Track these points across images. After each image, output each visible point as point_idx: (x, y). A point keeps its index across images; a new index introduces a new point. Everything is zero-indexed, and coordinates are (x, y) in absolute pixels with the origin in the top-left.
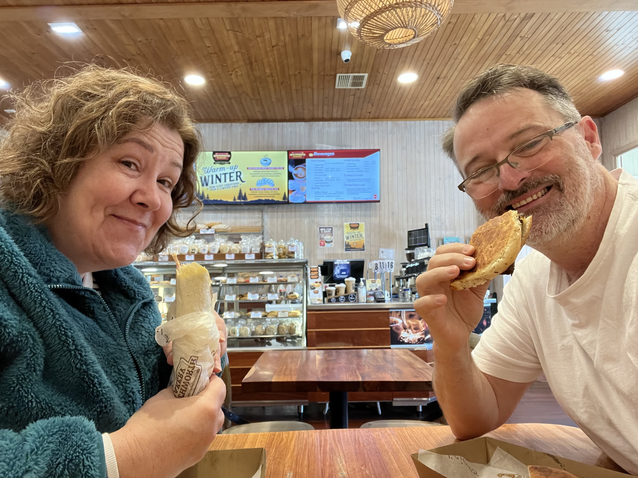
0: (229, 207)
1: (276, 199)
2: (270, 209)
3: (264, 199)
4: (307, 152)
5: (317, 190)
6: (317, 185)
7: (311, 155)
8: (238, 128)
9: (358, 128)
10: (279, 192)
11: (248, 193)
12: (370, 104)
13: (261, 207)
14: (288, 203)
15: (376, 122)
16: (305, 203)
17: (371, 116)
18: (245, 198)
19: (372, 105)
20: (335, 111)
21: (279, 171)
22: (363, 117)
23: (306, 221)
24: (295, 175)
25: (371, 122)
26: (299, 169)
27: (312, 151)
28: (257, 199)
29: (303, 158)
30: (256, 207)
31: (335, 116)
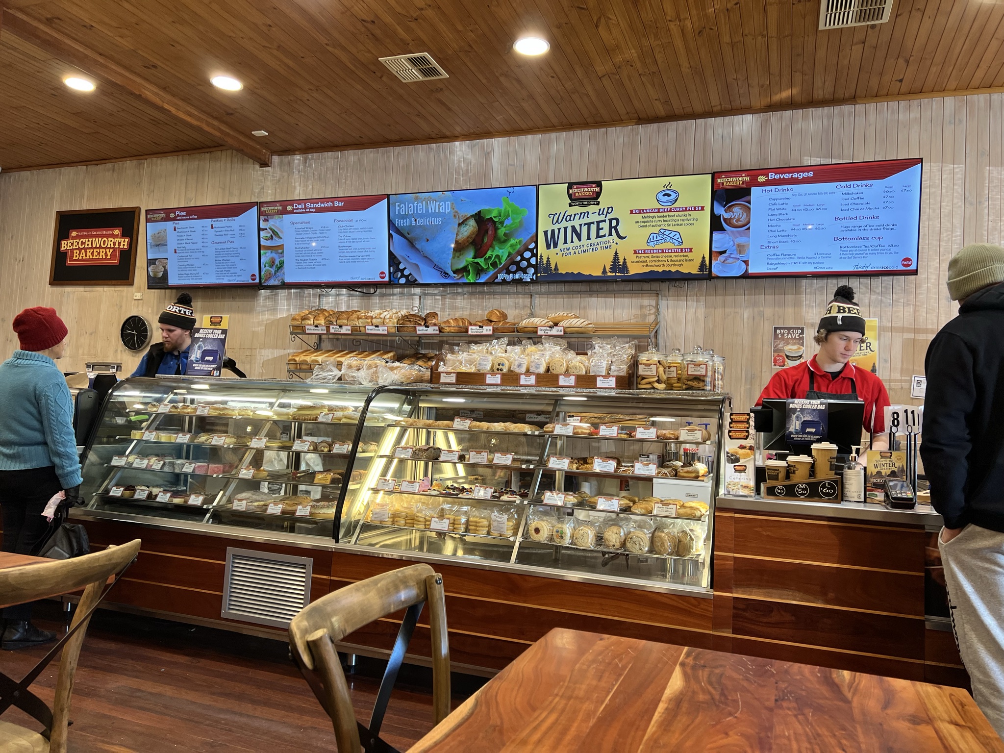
0: (595, 287)
1: (684, 270)
2: (672, 290)
3: (660, 269)
4: (754, 173)
5: (772, 251)
6: (773, 240)
7: (762, 179)
8: (618, 136)
9: (872, 117)
10: (691, 255)
11: (631, 258)
12: (901, 61)
13: (656, 286)
14: (710, 277)
15: (915, 102)
16: (746, 276)
17: (905, 88)
18: (624, 268)
19: (907, 62)
20: (818, 82)
21: (694, 214)
22: (885, 92)
23: (746, 314)
24: (725, 220)
25: (902, 103)
26: (736, 209)
27: (765, 171)
28: (647, 270)
29: (745, 186)
30: (647, 286)
31: (819, 94)
